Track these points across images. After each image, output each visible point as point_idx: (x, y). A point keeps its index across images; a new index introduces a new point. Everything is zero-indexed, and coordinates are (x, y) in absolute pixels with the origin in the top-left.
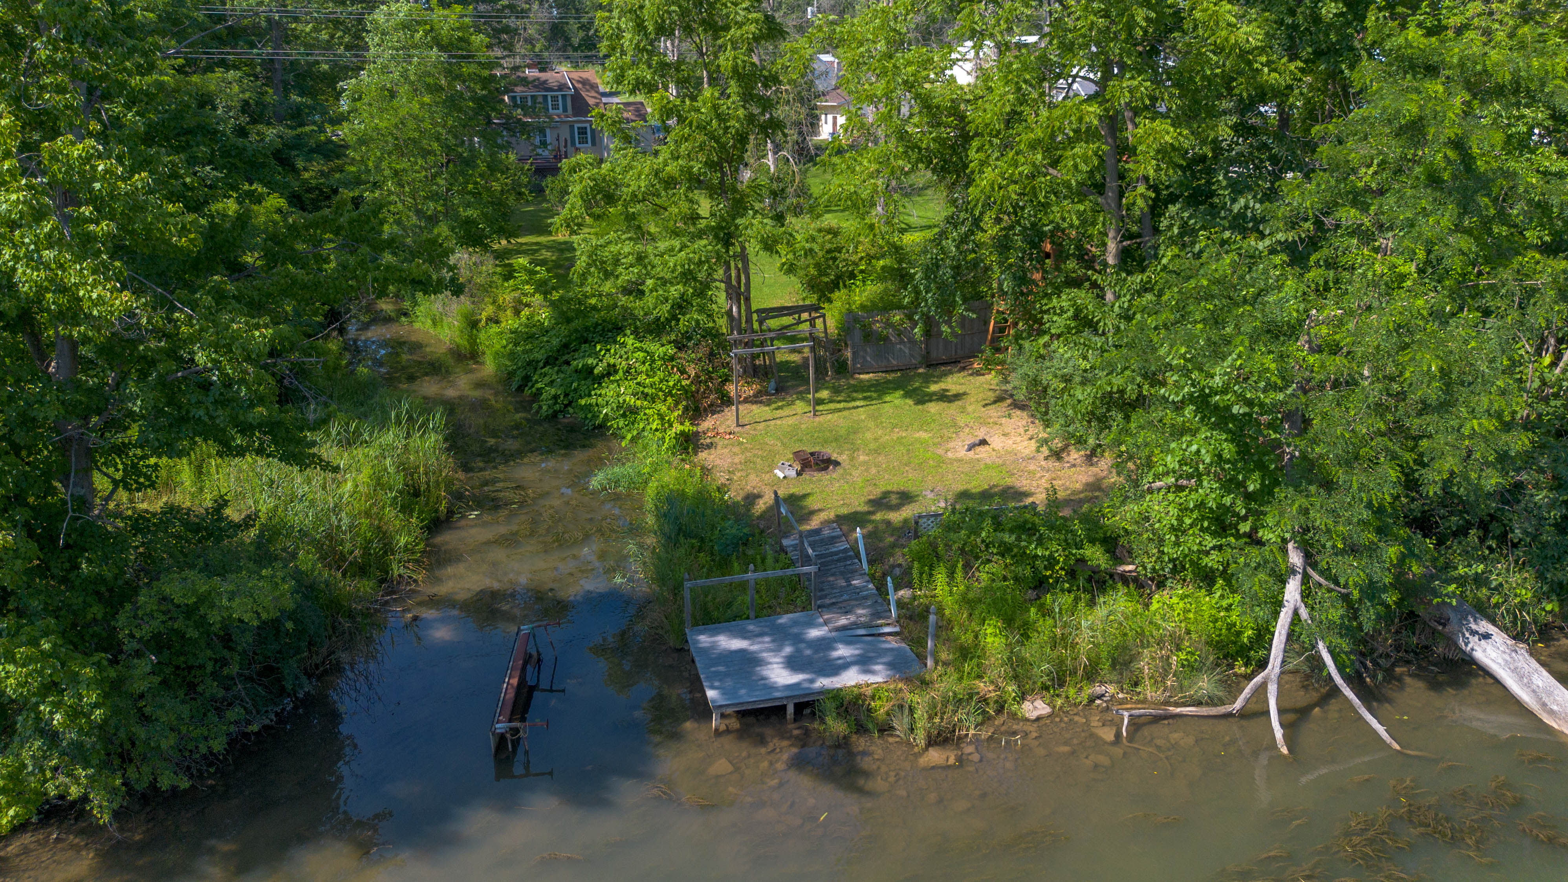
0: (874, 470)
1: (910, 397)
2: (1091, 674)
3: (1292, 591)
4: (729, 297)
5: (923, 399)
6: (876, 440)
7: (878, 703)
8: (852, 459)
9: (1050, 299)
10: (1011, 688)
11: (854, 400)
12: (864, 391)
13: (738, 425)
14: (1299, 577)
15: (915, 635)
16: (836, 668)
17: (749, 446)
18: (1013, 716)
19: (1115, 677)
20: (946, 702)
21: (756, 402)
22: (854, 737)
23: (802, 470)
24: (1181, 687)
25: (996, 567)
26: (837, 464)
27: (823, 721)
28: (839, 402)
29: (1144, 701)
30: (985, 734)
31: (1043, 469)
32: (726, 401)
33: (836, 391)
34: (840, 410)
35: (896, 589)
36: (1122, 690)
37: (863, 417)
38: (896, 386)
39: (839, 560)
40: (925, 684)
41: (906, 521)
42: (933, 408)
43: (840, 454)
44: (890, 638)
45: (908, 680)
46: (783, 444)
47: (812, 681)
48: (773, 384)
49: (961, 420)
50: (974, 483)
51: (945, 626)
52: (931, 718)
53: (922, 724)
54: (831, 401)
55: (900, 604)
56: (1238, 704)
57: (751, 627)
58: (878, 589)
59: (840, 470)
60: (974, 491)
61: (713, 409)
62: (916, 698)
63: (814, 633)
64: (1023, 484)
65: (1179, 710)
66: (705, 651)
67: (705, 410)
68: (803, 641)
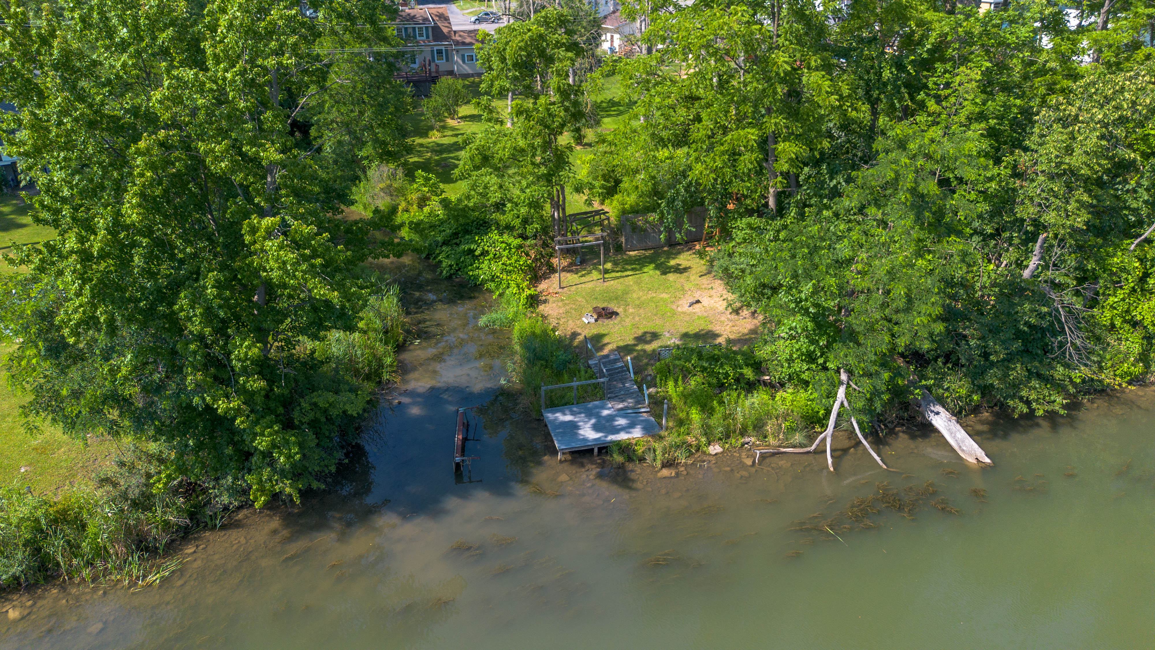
0: (637, 319)
1: (659, 269)
2: (743, 432)
3: (841, 392)
4: (553, 206)
5: (665, 270)
6: (639, 298)
7: (638, 447)
8: (625, 311)
9: (736, 221)
10: (704, 440)
11: (626, 270)
12: (632, 264)
13: (560, 288)
14: (845, 386)
15: (657, 412)
16: (617, 430)
17: (567, 302)
18: (704, 453)
19: (755, 433)
20: (671, 447)
21: (569, 271)
22: (627, 464)
23: (598, 318)
24: (787, 438)
25: (699, 379)
26: (617, 314)
27: (611, 456)
28: (618, 272)
29: (769, 445)
30: (690, 462)
31: (728, 319)
32: (552, 270)
33: (615, 263)
34: (618, 278)
35: (648, 388)
36: (758, 440)
37: (631, 283)
38: (651, 260)
39: (619, 372)
40: (661, 438)
41: (654, 350)
42: (671, 277)
43: (618, 307)
44: (645, 414)
45: (653, 436)
46: (587, 301)
47: (606, 437)
48: (579, 259)
49: (687, 286)
50: (691, 328)
51: (672, 408)
52: (663, 454)
53: (659, 457)
54: (613, 271)
55: (650, 396)
56: (813, 447)
57: (575, 409)
58: (639, 387)
59: (618, 318)
60: (691, 333)
61: (545, 276)
62: (657, 445)
63: (605, 412)
64: (717, 328)
65: (785, 450)
66: (550, 421)
67: (540, 277)
68: (600, 417)
